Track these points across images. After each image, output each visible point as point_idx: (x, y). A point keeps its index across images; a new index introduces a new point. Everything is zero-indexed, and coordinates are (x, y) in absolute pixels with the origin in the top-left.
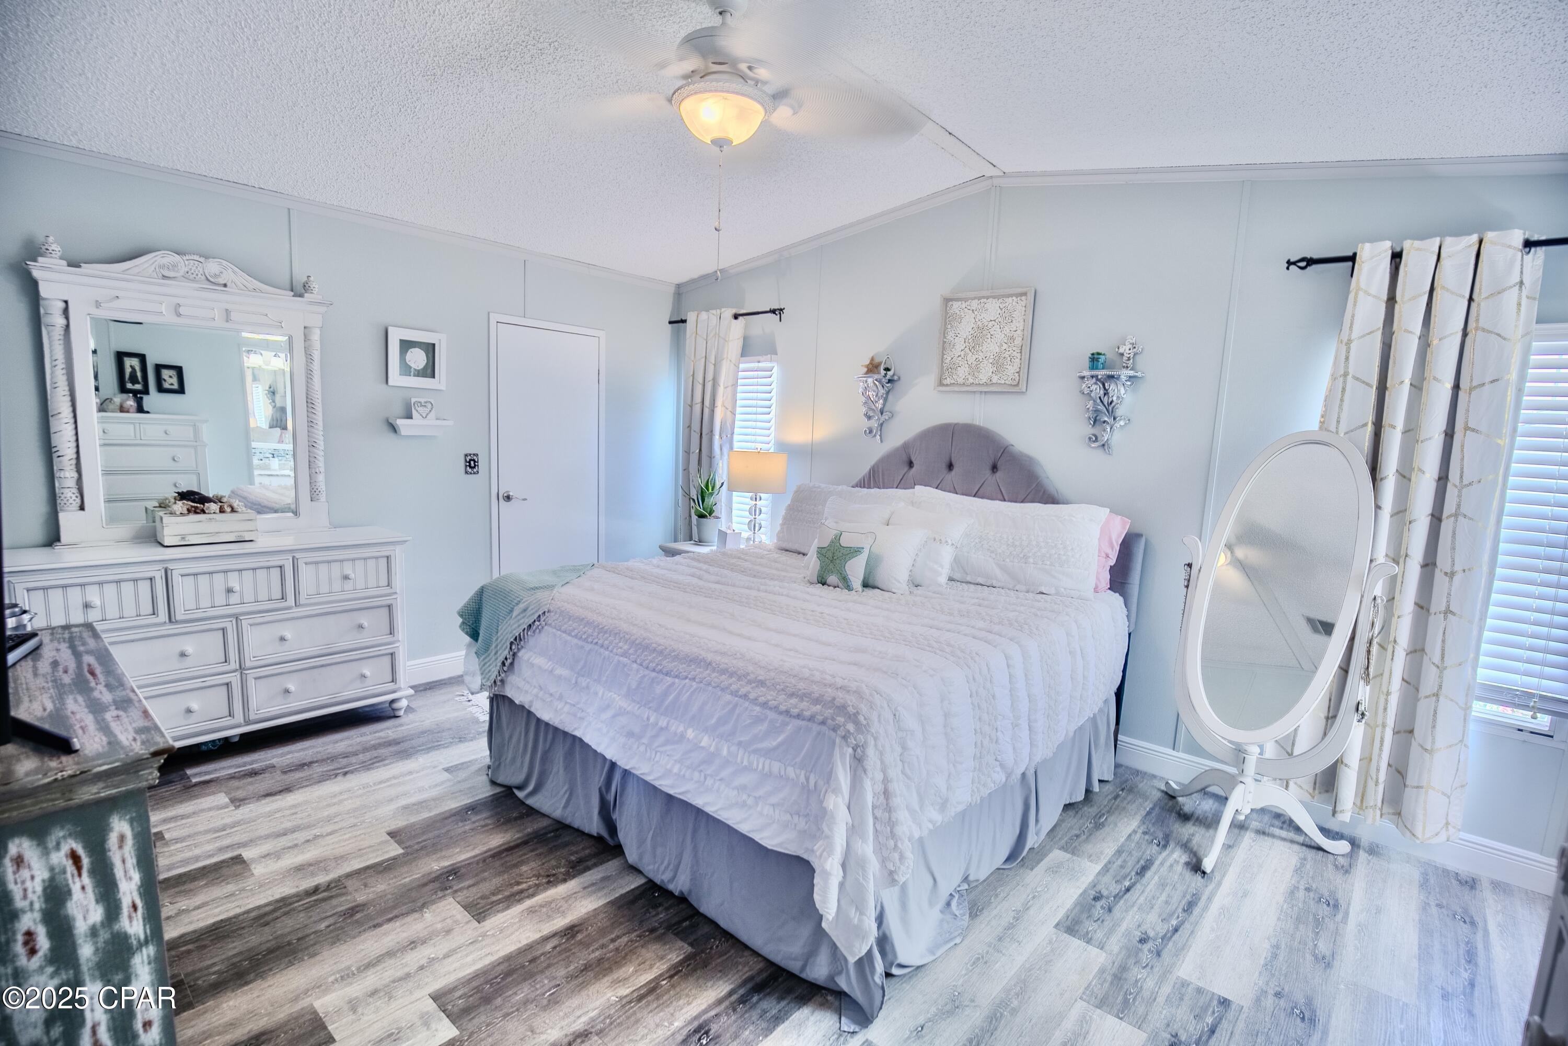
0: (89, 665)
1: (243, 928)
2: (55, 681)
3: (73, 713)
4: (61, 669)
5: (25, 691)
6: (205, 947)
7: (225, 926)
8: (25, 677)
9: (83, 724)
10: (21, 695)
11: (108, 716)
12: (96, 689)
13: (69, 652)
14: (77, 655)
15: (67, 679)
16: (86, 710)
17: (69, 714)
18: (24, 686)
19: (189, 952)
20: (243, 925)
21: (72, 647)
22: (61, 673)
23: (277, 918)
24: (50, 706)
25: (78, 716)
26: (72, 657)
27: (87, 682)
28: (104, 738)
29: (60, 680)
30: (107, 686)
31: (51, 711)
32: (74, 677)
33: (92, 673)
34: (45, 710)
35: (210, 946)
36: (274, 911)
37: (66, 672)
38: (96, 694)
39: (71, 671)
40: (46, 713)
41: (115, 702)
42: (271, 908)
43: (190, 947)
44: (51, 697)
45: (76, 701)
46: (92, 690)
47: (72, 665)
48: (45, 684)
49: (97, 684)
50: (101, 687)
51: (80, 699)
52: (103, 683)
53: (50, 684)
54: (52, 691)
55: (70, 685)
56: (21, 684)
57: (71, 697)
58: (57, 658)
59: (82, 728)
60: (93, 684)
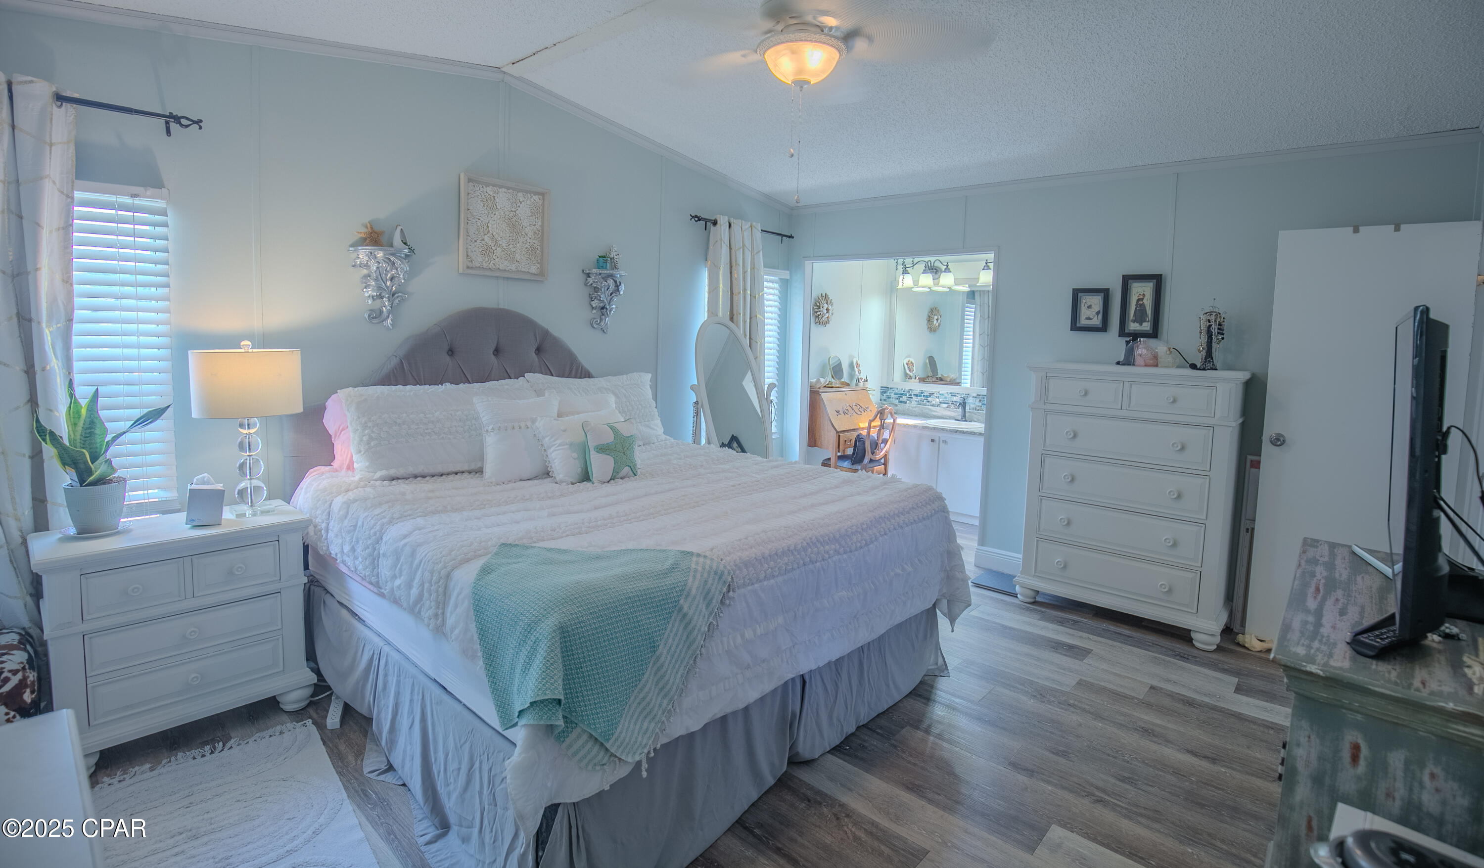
0: (1315, 598)
1: (1173, 823)
2: (1349, 596)
3: (1346, 569)
4: (1340, 605)
5: (1374, 597)
6: (1209, 835)
7: (1182, 836)
8: (1372, 610)
9: (1343, 561)
10: (1377, 595)
11: (1326, 559)
12: (1322, 578)
13: (1324, 621)
14: (1319, 614)
15: (1339, 593)
16: (1337, 567)
17: (1348, 569)
18: (1374, 601)
19: (1223, 841)
20: (1171, 825)
21: (1318, 624)
22: (1342, 601)
23: (1145, 808)
24: (1359, 579)
25: (1344, 565)
26: (1324, 612)
27: (1325, 585)
28: (1336, 551)
29: (1344, 595)
30: (1315, 576)
31: (1359, 575)
32: (1333, 593)
33: (1318, 589)
34: (1363, 577)
35: (1206, 832)
36: (1141, 815)
37: (1337, 600)
38: (1325, 574)
39: (1333, 599)
40: (1362, 575)
41: (1316, 564)
42: (1140, 819)
43: (1219, 844)
44: (1356, 584)
45: (1341, 575)
46: (1326, 578)
47: (1329, 603)
48: (1357, 596)
49: (1320, 580)
50: (1318, 576)
51: (1337, 575)
52: (1315, 579)
53: (1353, 595)
54: (1354, 589)
55: (1339, 588)
56: (1376, 604)
57: (1342, 579)
58: (1338, 617)
59: (1345, 559)
60: (1323, 581)
